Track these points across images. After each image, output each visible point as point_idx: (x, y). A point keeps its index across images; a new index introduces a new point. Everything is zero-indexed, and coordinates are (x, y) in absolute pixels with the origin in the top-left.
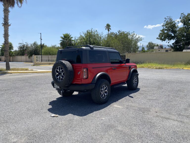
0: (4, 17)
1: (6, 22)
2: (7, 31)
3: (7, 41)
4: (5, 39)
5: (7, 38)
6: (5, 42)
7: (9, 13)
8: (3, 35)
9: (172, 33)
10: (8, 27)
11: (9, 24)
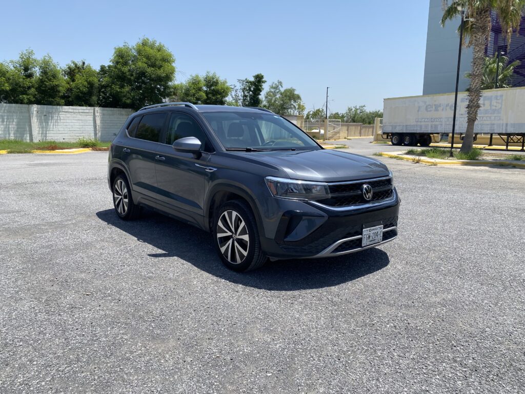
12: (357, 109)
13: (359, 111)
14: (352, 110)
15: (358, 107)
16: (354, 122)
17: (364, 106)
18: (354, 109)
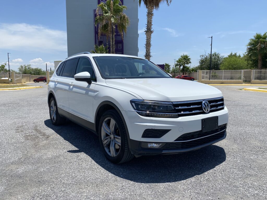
0: (147, 23)
1: (149, 28)
2: (149, 40)
3: (148, 52)
4: (147, 50)
5: (148, 49)
6: (146, 53)
7: (152, 17)
8: (145, 46)
10: (150, 34)
11: (152, 30)
12: (26, 67)
13: (27, 68)
14: (23, 67)
15: (26, 66)
16: (25, 74)
17: (30, 65)
18: (24, 67)
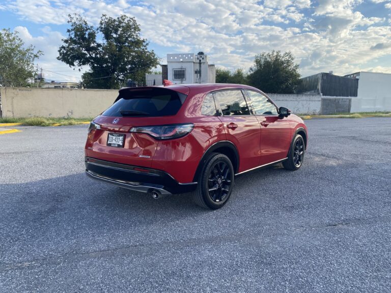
9: (86, 52)
